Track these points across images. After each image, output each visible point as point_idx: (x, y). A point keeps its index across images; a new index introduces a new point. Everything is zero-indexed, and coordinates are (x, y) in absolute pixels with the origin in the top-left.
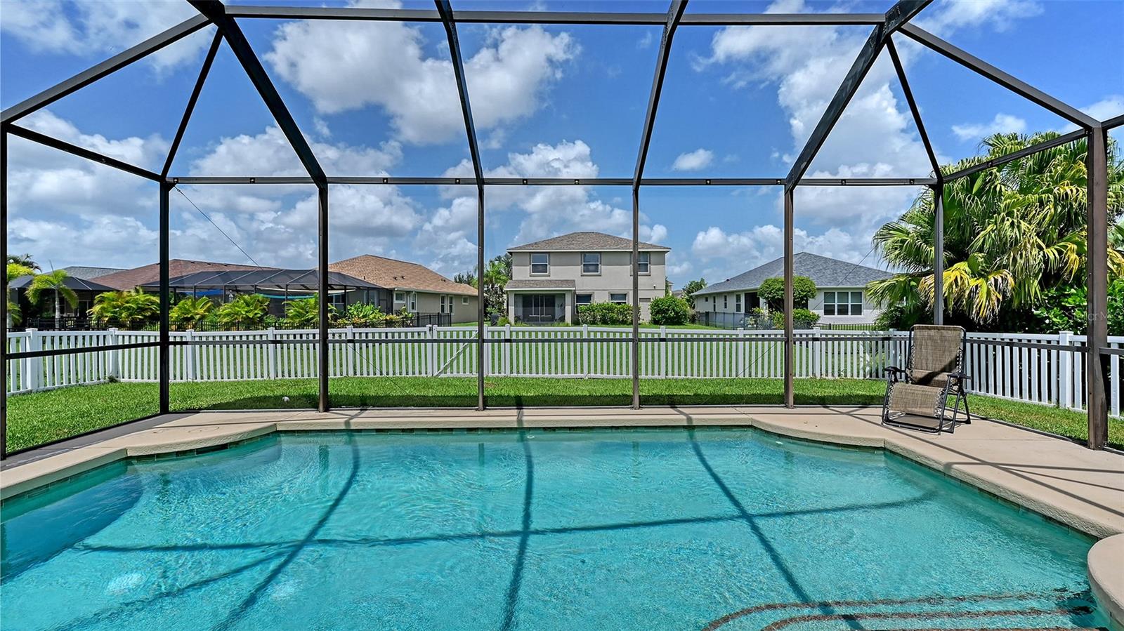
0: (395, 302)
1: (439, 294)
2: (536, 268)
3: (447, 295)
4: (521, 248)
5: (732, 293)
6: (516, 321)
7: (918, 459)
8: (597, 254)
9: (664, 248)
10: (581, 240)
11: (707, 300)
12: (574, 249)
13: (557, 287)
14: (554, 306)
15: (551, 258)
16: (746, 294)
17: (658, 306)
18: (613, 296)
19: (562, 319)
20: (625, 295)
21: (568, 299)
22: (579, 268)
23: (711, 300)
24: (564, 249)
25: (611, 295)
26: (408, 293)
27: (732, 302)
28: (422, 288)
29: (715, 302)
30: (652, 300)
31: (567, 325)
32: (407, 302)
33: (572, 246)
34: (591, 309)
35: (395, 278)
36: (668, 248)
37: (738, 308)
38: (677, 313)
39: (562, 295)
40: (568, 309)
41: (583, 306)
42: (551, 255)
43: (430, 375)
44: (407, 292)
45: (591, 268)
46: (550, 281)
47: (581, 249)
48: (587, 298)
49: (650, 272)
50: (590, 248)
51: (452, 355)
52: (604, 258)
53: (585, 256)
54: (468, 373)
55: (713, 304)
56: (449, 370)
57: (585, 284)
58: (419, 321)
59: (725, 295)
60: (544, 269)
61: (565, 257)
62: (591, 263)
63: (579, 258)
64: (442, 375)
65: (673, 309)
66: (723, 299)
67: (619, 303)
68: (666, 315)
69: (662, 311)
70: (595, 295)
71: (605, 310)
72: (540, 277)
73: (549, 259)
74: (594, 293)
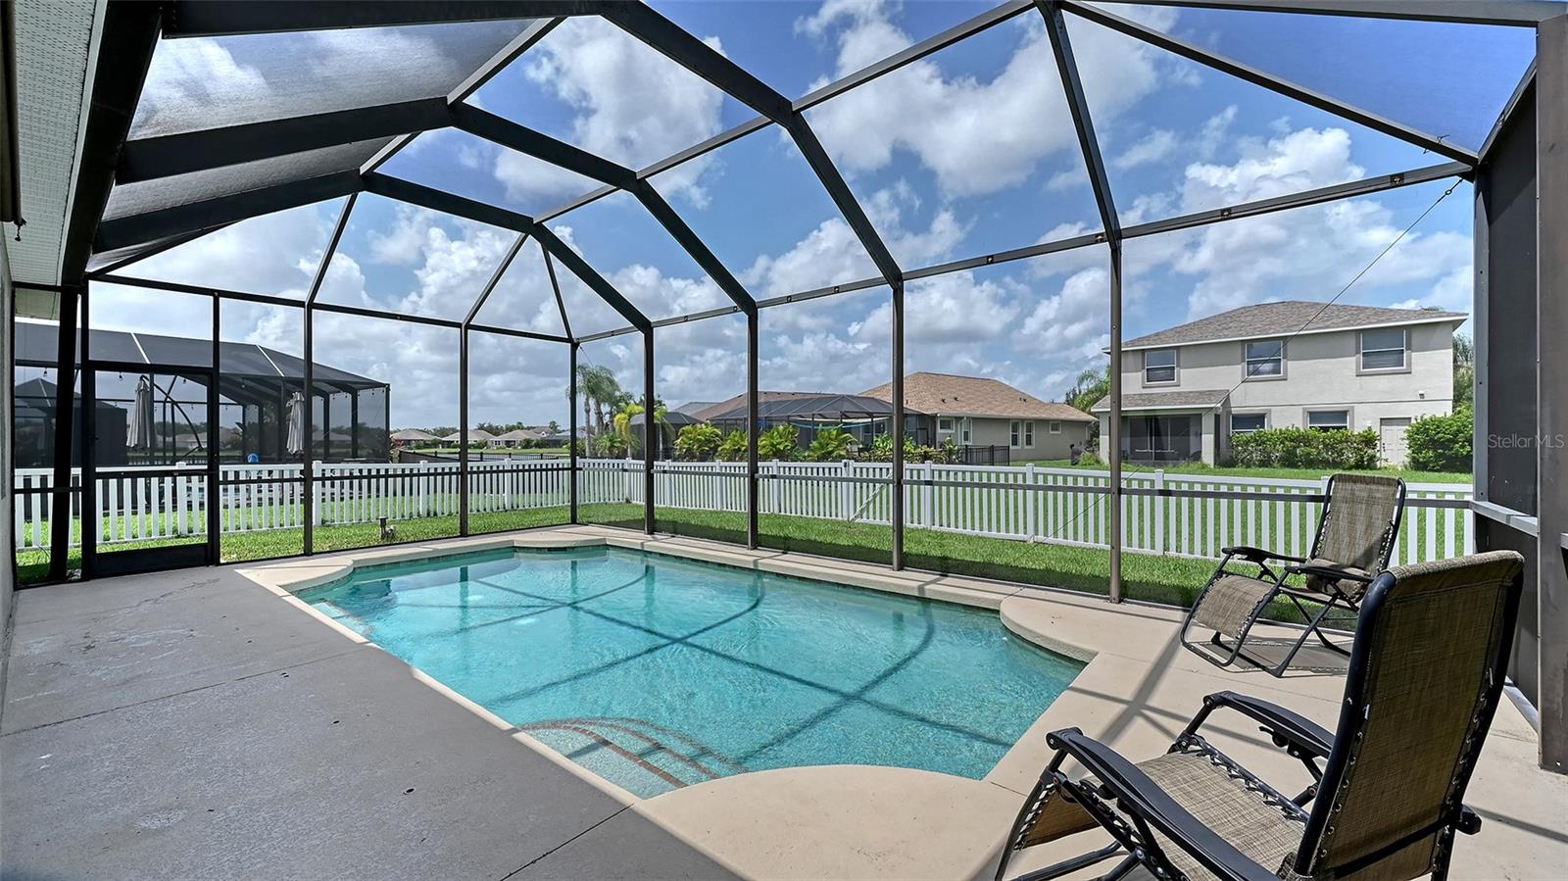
0: (939, 431)
1: (1009, 419)
2: (1153, 375)
3: (1023, 420)
8: (1279, 342)
10: (1249, 318)
12: (1226, 336)
13: (1185, 403)
14: (1189, 435)
15: (1183, 356)
18: (1314, 416)
19: (1197, 457)
20: (1345, 413)
21: (1208, 423)
22: (1237, 371)
24: (1206, 338)
25: (1311, 413)
26: (959, 419)
28: (979, 412)
30: (1413, 422)
32: (956, 431)
33: (1226, 332)
34: (1259, 441)
35: (943, 401)
39: (1197, 417)
40: (1208, 440)
41: (1242, 434)
42: (1182, 351)
43: (846, 519)
44: (956, 418)
45: (1263, 368)
46: (1179, 394)
47: (1241, 335)
48: (1258, 419)
49: (1407, 367)
50: (1266, 331)
51: (868, 497)
53: (1250, 347)
54: (878, 520)
56: (865, 514)
57: (1248, 397)
58: (967, 456)
60: (1169, 375)
61: (1209, 353)
62: (1264, 358)
63: (1238, 351)
64: (858, 520)
65: (1467, 441)
67: (1326, 429)
69: (1434, 444)
70: (1272, 414)
71: (1292, 441)
72: (1159, 389)
73: (1178, 360)
74: (1270, 411)
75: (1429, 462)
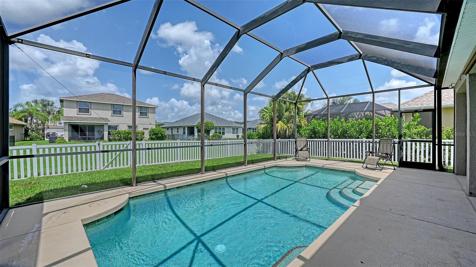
2: (81, 110)
4: (70, 98)
5: (181, 127)
6: (69, 140)
7: (315, 166)
8: (121, 106)
9: (155, 106)
11: (168, 130)
12: (107, 102)
13: (98, 121)
14: (94, 131)
15: (92, 106)
16: (188, 127)
17: (153, 132)
19: (102, 138)
21: (106, 128)
22: (110, 113)
23: (170, 130)
24: (100, 101)
25: (129, 126)
27: (181, 131)
29: (172, 130)
30: (149, 129)
31: (106, 142)
33: (105, 100)
34: (119, 133)
36: (157, 106)
37: (184, 133)
38: (162, 135)
39: (102, 126)
40: (106, 134)
41: (113, 132)
42: (92, 104)
43: (98, 170)
45: (117, 112)
46: (92, 118)
47: (111, 102)
48: (115, 128)
49: (148, 116)
50: (117, 102)
51: (112, 157)
52: (124, 108)
53: (113, 106)
54: (126, 166)
55: (171, 131)
56: (110, 165)
57: (114, 120)
59: (178, 128)
60: (87, 111)
61: (102, 106)
62: (117, 110)
63: (110, 107)
64: (106, 169)
65: (161, 133)
66: (177, 129)
68: (157, 136)
69: (155, 134)
70: (120, 126)
71: (127, 133)
72: (84, 115)
73: (91, 106)
74: (119, 125)
75: (154, 138)
